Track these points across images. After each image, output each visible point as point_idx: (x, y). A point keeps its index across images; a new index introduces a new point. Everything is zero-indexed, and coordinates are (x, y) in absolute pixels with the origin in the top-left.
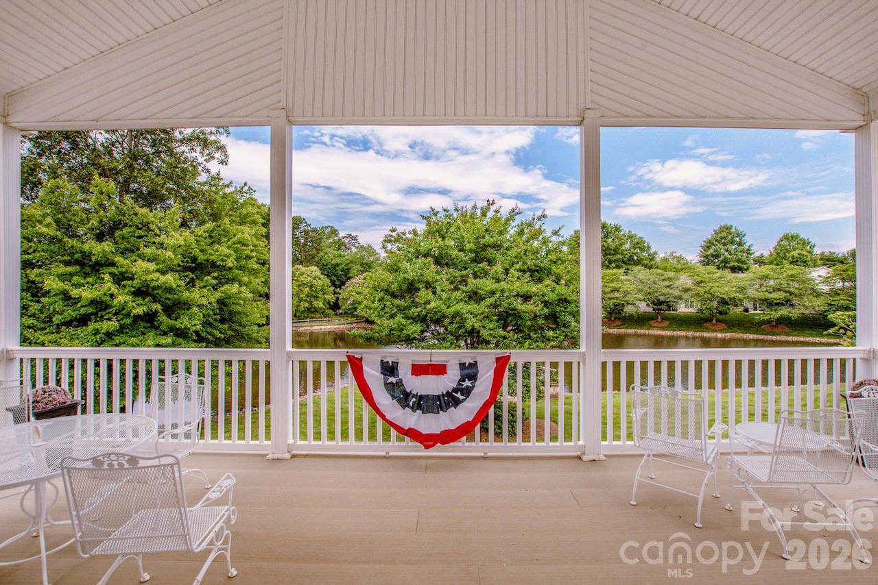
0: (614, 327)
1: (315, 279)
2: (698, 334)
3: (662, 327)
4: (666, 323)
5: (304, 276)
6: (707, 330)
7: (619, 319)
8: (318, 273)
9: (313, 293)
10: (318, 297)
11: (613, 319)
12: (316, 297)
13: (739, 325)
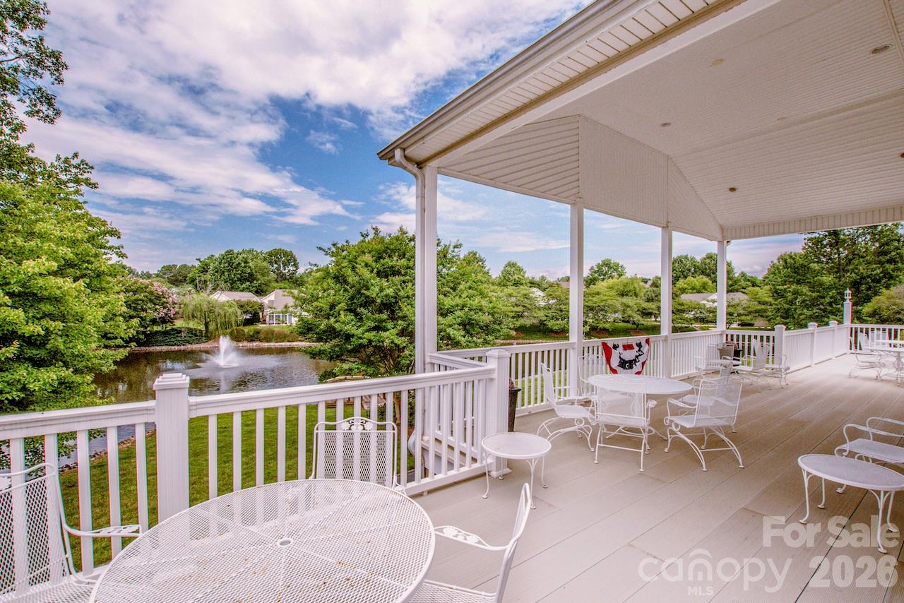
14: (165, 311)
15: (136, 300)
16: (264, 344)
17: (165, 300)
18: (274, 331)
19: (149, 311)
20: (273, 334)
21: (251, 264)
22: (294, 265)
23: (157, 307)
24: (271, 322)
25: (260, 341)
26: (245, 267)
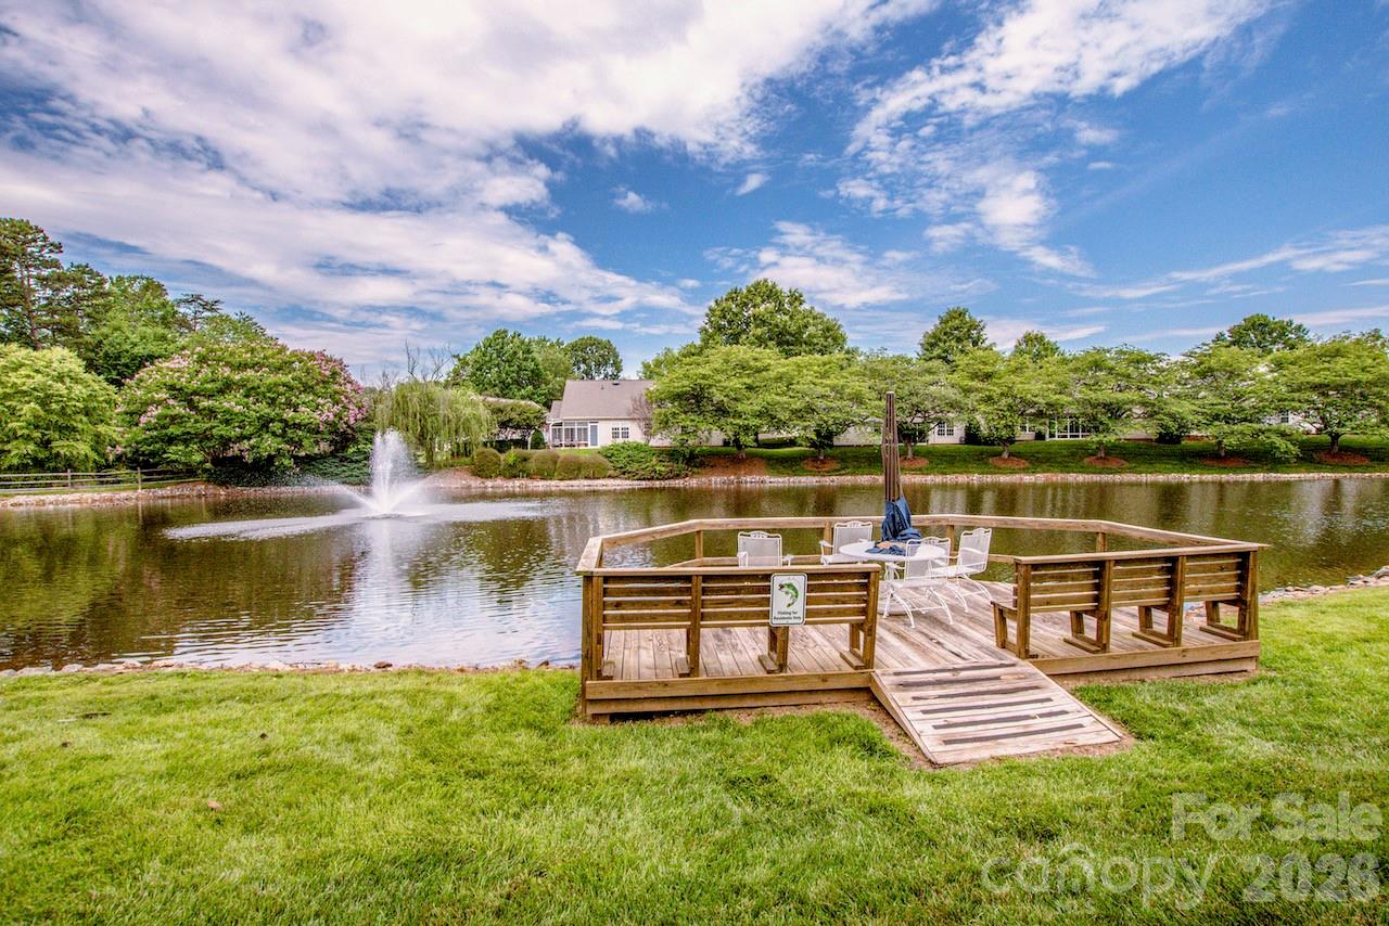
0: (829, 473)
1: (60, 378)
2: (989, 479)
3: (920, 469)
4: (923, 463)
5: (23, 372)
6: (1000, 471)
7: (833, 458)
8: (75, 364)
9: (54, 418)
10: (74, 429)
11: (822, 458)
12: (67, 430)
13: (1048, 460)
14: (336, 409)
15: (276, 385)
16: (535, 483)
17: (336, 387)
18: (558, 457)
19: (302, 408)
20: (555, 463)
21: (535, 355)
22: (615, 363)
23: (321, 401)
24: (557, 442)
25: (529, 476)
26: (526, 359)
